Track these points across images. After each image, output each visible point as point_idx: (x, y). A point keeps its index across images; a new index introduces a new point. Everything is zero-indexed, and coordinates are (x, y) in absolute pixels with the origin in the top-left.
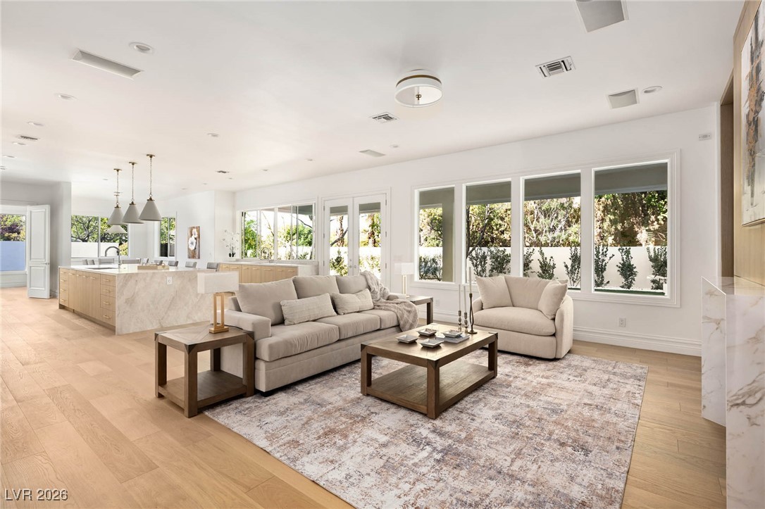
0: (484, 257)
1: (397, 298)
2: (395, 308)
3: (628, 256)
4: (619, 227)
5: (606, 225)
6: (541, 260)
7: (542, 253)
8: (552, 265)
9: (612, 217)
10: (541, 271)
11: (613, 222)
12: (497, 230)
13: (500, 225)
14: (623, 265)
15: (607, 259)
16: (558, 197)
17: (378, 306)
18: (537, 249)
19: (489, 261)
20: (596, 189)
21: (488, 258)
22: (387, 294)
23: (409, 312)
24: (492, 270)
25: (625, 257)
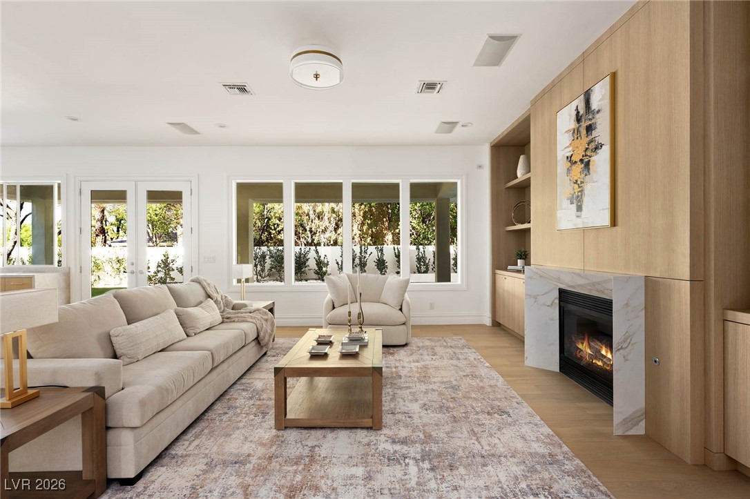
0: (263, 256)
1: (245, 306)
2: (252, 317)
3: (382, 253)
4: (374, 230)
5: (365, 228)
6: (316, 257)
7: (317, 252)
8: (326, 262)
9: (369, 222)
10: (317, 269)
11: (370, 226)
12: (275, 229)
13: (278, 225)
14: (379, 260)
15: (367, 256)
16: (329, 202)
17: (228, 318)
18: (313, 248)
19: (268, 261)
20: (411, 197)
21: (267, 257)
22: (231, 302)
23: (266, 320)
24: (270, 270)
25: (380, 254)
